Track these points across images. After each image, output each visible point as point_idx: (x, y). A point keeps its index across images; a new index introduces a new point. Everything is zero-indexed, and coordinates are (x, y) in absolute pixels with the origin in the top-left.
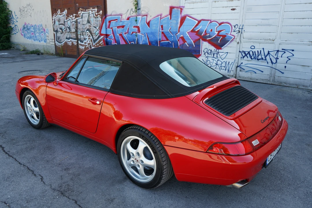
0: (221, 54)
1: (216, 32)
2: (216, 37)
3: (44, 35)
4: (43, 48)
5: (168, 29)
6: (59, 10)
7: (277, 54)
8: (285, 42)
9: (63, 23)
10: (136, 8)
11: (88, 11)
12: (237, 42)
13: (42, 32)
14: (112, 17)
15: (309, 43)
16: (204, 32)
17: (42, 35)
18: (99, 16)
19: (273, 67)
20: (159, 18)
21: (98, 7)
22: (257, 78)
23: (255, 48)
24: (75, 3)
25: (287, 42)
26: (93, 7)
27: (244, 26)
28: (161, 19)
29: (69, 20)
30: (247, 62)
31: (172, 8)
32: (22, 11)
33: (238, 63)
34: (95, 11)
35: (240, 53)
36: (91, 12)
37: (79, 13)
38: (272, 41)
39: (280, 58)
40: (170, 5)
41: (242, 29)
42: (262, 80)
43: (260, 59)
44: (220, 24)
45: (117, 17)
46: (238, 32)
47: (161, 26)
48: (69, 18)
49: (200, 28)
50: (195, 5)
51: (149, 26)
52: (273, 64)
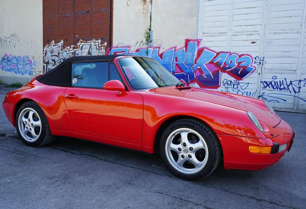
0: (241, 85)
1: (235, 64)
2: (236, 68)
3: (29, 67)
4: (26, 81)
5: (183, 61)
6: (53, 41)
7: (299, 84)
9: (57, 54)
10: (147, 40)
11: (90, 42)
12: (258, 73)
13: (27, 64)
14: (118, 49)
16: (223, 63)
17: (27, 67)
18: (103, 47)
19: (296, 96)
20: (173, 50)
21: (102, 39)
22: (280, 107)
23: (277, 78)
24: (75, 34)
26: (96, 39)
27: (265, 58)
28: (175, 51)
29: (65, 51)
30: (269, 92)
31: (187, 41)
32: (3, 41)
33: (260, 93)
34: (98, 42)
35: (262, 83)
36: (93, 43)
37: (78, 44)
38: (294, 72)
39: (302, 87)
40: (186, 38)
41: (263, 60)
42: (286, 109)
43: (282, 89)
44: (240, 56)
45: (124, 49)
46: (259, 63)
47: (175, 58)
48: (65, 49)
49: (218, 59)
50: (213, 38)
51: (161, 58)
52: (296, 93)
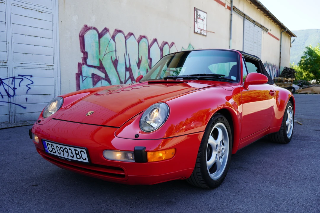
7: (13, 82)
8: (20, 65)
15: (45, 66)
19: (11, 102)
25: (23, 65)
38: (3, 64)
39: (18, 88)
52: (11, 97)
